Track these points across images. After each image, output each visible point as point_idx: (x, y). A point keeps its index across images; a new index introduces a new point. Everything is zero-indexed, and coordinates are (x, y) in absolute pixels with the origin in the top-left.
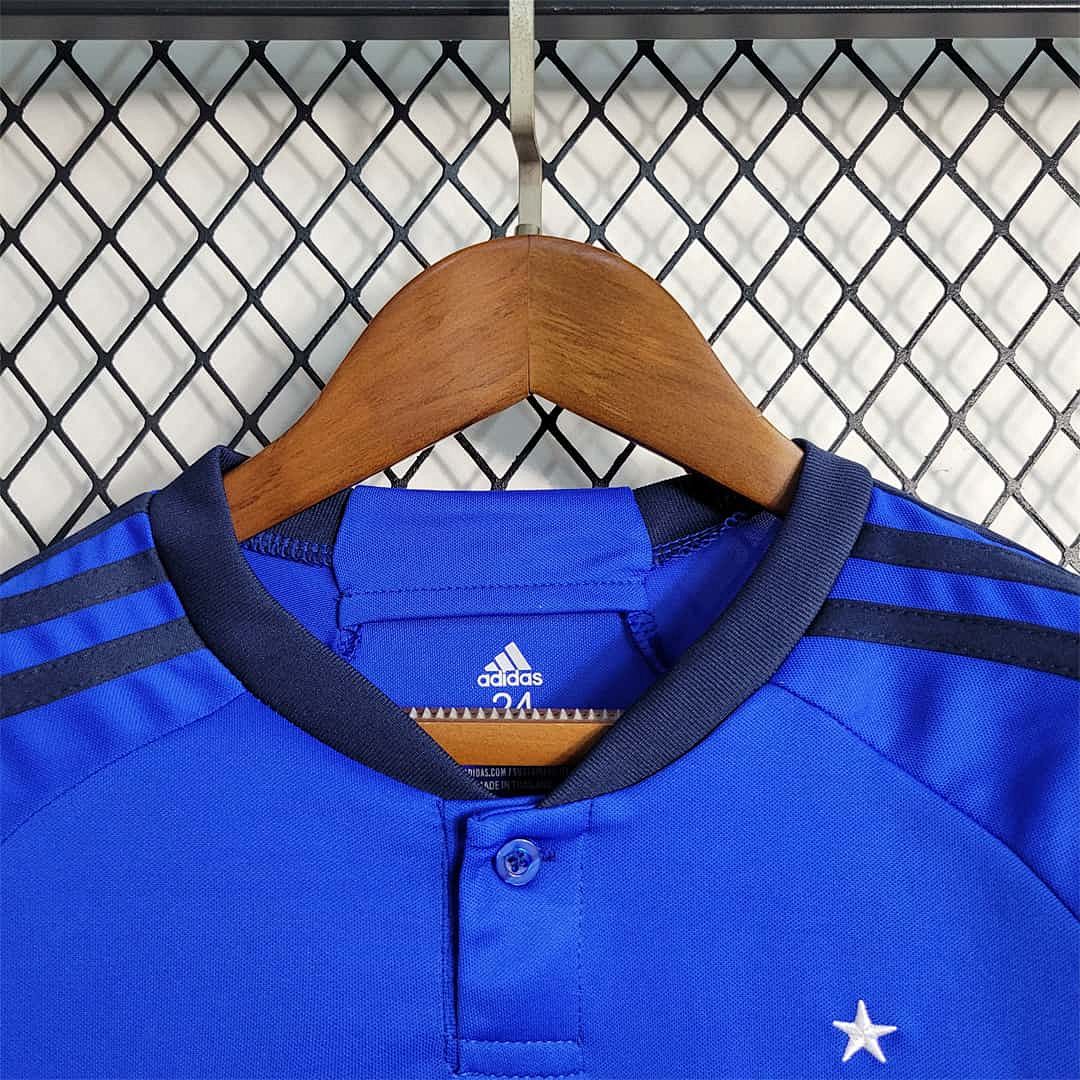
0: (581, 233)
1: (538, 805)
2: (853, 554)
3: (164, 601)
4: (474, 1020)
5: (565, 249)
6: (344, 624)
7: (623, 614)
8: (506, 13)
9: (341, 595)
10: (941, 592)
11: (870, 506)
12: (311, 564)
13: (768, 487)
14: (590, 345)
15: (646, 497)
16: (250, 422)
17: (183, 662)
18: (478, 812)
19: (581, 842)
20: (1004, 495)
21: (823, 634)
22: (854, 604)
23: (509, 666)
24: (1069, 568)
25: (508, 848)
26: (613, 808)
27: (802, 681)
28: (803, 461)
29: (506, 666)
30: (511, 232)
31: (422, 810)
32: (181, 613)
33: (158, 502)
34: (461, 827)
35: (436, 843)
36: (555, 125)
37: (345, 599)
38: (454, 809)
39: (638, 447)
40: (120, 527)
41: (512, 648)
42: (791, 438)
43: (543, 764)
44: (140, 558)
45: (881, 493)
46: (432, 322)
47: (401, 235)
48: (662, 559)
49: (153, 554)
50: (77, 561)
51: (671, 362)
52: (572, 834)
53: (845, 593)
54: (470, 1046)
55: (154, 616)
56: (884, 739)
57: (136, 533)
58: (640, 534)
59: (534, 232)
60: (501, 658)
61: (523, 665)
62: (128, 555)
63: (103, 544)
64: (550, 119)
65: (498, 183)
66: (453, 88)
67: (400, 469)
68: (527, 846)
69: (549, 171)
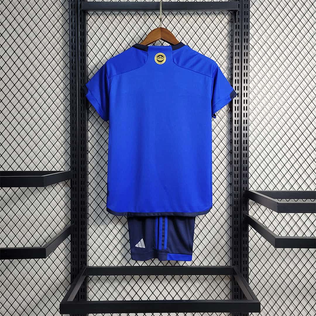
0: (165, 28)
59: (161, 28)
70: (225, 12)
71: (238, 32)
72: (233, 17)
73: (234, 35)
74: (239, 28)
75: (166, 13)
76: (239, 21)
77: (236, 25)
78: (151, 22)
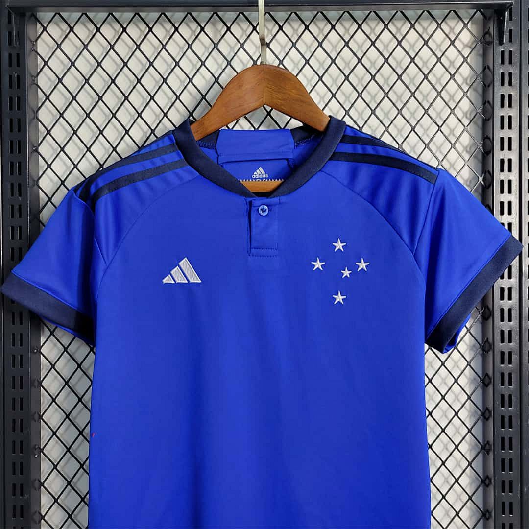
0: (276, 63)
1: (268, 198)
2: (341, 142)
3: (178, 154)
4: (254, 244)
5: (272, 67)
6: (219, 163)
7: (287, 159)
8: (258, 6)
9: (218, 156)
10: (359, 149)
11: (345, 130)
12: (210, 148)
13: (322, 127)
14: (279, 92)
15: (293, 131)
16: (191, 114)
17: (184, 168)
18: (255, 200)
19: (278, 206)
20: (385, 131)
21: (332, 160)
22: (341, 153)
23: (260, 173)
24: (400, 149)
25: (261, 207)
26: (283, 199)
27: (327, 170)
28: (330, 120)
29: (259, 172)
30: (258, 63)
31: (241, 201)
32: (183, 157)
33: (175, 132)
34: (251, 203)
35: (245, 208)
36: (270, 31)
37: (219, 157)
38: (249, 200)
39: (292, 119)
40: (167, 138)
41: (260, 168)
42: (328, 115)
43: (268, 191)
44: (172, 145)
45: (348, 128)
46: (240, 86)
47: (229, 63)
48: (296, 146)
49: (175, 144)
50: (158, 146)
51: (299, 96)
52: (275, 205)
53: (338, 150)
54: (253, 251)
55: (177, 159)
56: (346, 183)
57: (171, 139)
58: (291, 140)
59: (265, 63)
60: (258, 171)
61: (263, 172)
62: (169, 144)
63: (163, 142)
64: (268, 30)
65: (254, 48)
66: (241, 21)
67: (231, 126)
68: (266, 207)
69: (268, 45)
70: (465, 13)
71: (510, 74)
72: (492, 28)
73: (497, 83)
74: (510, 62)
75: (281, 15)
76: (510, 41)
77: (503, 53)
78: (236, 44)
